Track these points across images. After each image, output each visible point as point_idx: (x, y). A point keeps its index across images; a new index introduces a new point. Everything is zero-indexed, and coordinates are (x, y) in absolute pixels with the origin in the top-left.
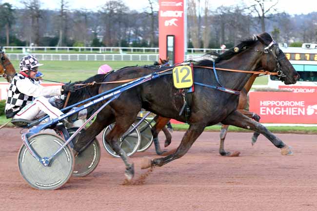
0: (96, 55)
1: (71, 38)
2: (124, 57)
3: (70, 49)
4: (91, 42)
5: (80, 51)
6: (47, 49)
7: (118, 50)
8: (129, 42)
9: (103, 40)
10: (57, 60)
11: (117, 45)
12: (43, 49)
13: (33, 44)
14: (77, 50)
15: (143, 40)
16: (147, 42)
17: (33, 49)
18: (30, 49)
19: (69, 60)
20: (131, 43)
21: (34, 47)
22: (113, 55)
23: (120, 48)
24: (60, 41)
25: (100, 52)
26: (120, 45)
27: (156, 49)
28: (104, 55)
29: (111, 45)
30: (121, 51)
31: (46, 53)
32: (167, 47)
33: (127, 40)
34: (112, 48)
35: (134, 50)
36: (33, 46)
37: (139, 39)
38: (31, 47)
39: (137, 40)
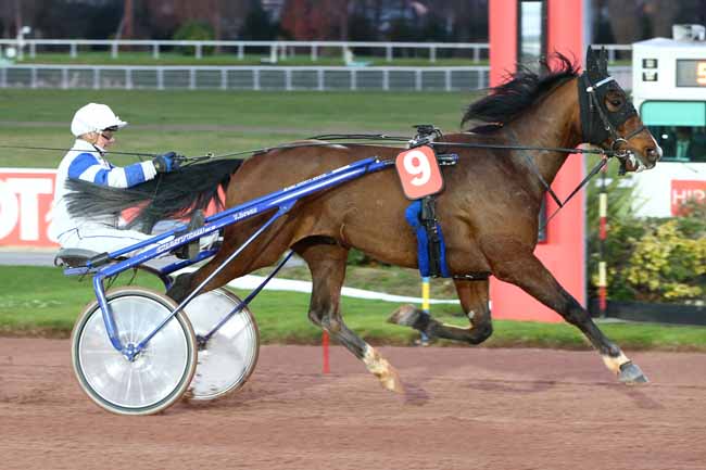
0: (256, 69)
1: (167, 9)
2: (358, 78)
3: (163, 49)
4: (239, 22)
5: (198, 56)
6: (79, 48)
7: (338, 52)
8: (381, 22)
9: (282, 16)
10: (117, 86)
11: (335, 35)
12: (66, 49)
13: (26, 30)
14: (189, 51)
15: (428, 15)
16: (445, 22)
17: (27, 49)
18: (16, 47)
19: (161, 87)
20: (385, 26)
21: (33, 42)
22: (321, 69)
23: (345, 44)
24: (127, 19)
25: (273, 58)
26: (344, 32)
27: (477, 46)
28: (288, 69)
29: (312, 35)
30: (348, 56)
31: (78, 62)
32: (519, 39)
33: (371, 15)
34: (314, 44)
35: (397, 53)
36: (26, 37)
37: (414, 10)
38: (21, 42)
39: (408, 14)
